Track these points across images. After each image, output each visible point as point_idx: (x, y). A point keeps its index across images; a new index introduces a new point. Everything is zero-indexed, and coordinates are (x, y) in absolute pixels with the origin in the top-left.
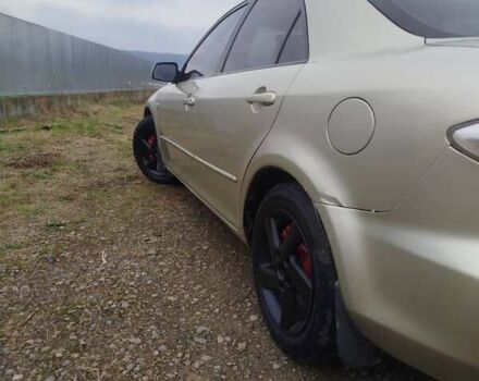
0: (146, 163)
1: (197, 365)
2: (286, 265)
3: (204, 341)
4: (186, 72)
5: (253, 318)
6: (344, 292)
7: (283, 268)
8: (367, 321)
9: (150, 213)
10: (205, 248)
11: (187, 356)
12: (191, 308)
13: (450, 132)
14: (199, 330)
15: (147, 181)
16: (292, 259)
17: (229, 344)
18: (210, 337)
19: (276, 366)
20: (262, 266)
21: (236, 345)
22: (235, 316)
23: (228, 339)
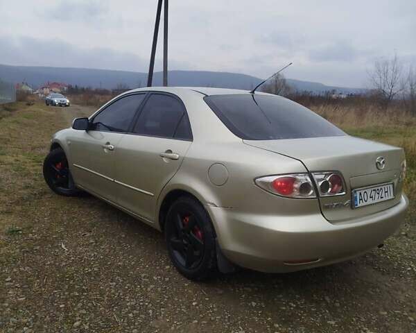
0: (54, 182)
1: (149, 289)
2: (188, 235)
3: (147, 280)
4: (94, 122)
5: (168, 267)
6: (219, 242)
7: (186, 237)
8: (229, 251)
9: (74, 218)
10: (123, 236)
11: (143, 286)
12: (133, 267)
13: (255, 180)
14: (143, 275)
15: (57, 196)
16: (191, 233)
17: (160, 279)
18: (150, 278)
19: (186, 285)
20: (172, 239)
21: (164, 279)
22: (158, 268)
23: (159, 277)
